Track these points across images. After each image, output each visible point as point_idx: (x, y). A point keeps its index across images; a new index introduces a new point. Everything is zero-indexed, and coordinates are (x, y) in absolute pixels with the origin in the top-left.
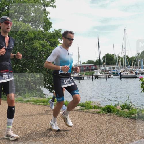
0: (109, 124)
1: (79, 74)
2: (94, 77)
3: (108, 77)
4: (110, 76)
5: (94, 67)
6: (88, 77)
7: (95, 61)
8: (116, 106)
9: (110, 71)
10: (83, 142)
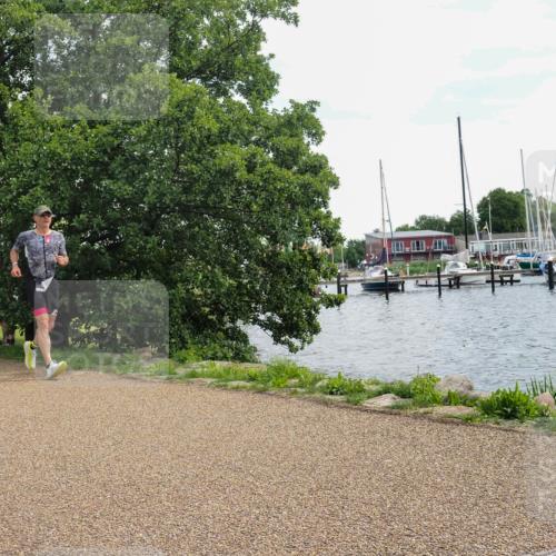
0: (510, 462)
1: (386, 272)
2: (444, 281)
3: (502, 282)
4: (508, 279)
5: (445, 241)
6: (422, 282)
7: (448, 220)
8: (535, 395)
9: (507, 258)
10: (407, 532)
